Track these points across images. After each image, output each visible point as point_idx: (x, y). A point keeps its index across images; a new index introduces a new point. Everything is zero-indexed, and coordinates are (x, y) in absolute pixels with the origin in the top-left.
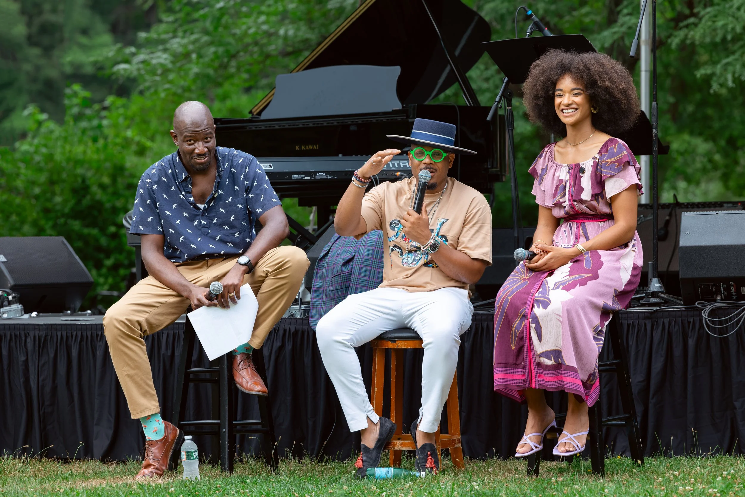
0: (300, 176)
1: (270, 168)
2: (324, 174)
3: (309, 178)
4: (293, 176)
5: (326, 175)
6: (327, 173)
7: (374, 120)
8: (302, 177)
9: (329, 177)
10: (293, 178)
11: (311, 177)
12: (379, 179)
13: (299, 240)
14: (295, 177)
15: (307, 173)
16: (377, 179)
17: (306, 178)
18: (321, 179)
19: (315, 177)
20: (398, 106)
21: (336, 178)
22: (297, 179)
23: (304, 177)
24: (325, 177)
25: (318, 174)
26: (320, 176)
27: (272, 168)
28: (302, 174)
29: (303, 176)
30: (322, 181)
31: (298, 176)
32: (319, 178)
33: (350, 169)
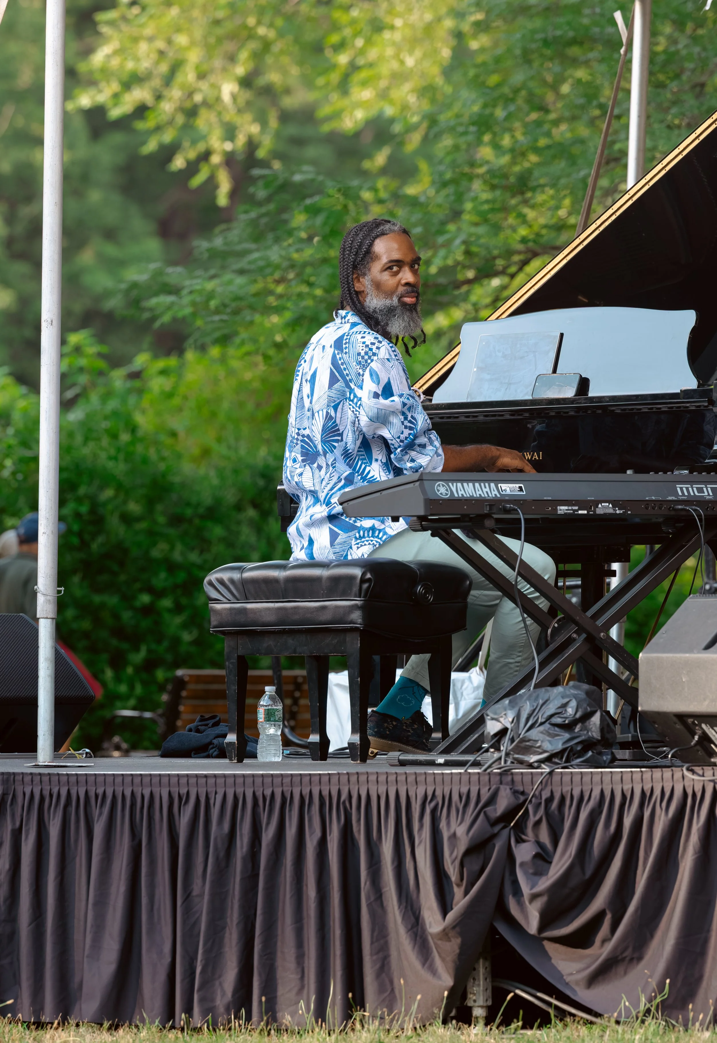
0: (570, 508)
1: (521, 493)
2: (611, 506)
3: (585, 512)
4: (558, 508)
5: (614, 506)
6: (615, 504)
7: (664, 408)
8: (574, 511)
9: (618, 512)
10: (559, 512)
11: (589, 509)
12: (705, 516)
13: (556, 625)
14: (563, 509)
15: (582, 504)
16: (701, 515)
17: (580, 512)
18: (605, 514)
19: (595, 511)
20: (692, 383)
21: (629, 512)
22: (565, 514)
23: (577, 511)
24: (611, 511)
25: (600, 506)
26: (604, 508)
27: (525, 493)
28: (574, 505)
29: (576, 508)
30: (606, 518)
31: (566, 508)
32: (602, 512)
33: (654, 498)
